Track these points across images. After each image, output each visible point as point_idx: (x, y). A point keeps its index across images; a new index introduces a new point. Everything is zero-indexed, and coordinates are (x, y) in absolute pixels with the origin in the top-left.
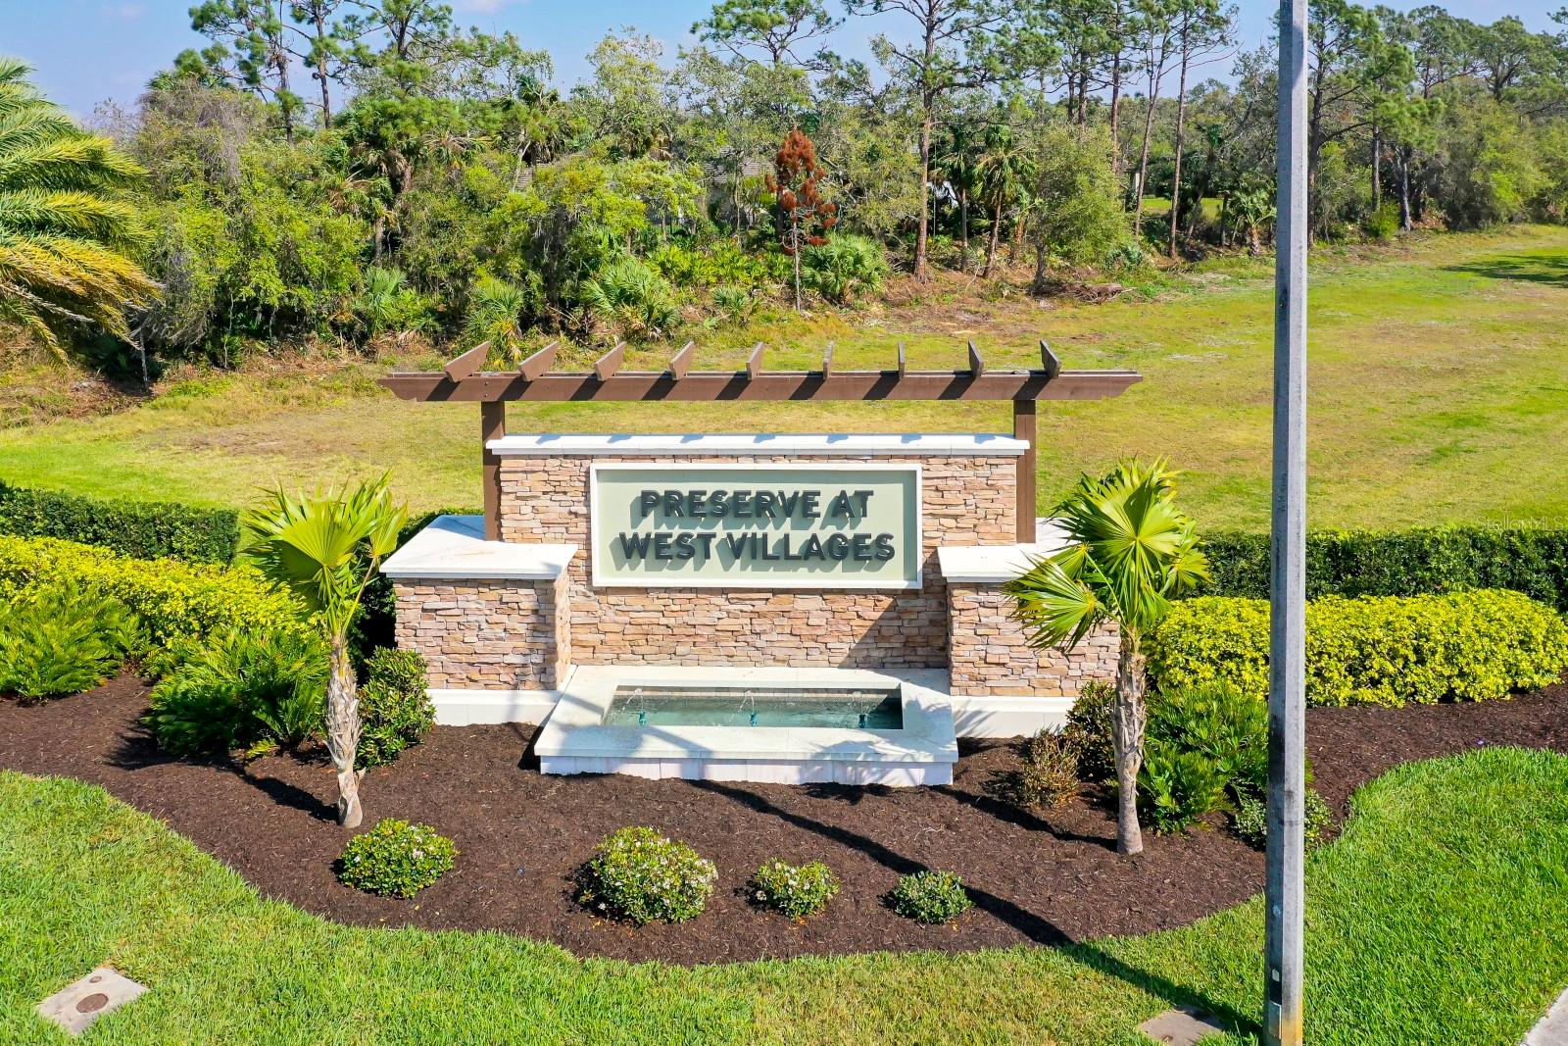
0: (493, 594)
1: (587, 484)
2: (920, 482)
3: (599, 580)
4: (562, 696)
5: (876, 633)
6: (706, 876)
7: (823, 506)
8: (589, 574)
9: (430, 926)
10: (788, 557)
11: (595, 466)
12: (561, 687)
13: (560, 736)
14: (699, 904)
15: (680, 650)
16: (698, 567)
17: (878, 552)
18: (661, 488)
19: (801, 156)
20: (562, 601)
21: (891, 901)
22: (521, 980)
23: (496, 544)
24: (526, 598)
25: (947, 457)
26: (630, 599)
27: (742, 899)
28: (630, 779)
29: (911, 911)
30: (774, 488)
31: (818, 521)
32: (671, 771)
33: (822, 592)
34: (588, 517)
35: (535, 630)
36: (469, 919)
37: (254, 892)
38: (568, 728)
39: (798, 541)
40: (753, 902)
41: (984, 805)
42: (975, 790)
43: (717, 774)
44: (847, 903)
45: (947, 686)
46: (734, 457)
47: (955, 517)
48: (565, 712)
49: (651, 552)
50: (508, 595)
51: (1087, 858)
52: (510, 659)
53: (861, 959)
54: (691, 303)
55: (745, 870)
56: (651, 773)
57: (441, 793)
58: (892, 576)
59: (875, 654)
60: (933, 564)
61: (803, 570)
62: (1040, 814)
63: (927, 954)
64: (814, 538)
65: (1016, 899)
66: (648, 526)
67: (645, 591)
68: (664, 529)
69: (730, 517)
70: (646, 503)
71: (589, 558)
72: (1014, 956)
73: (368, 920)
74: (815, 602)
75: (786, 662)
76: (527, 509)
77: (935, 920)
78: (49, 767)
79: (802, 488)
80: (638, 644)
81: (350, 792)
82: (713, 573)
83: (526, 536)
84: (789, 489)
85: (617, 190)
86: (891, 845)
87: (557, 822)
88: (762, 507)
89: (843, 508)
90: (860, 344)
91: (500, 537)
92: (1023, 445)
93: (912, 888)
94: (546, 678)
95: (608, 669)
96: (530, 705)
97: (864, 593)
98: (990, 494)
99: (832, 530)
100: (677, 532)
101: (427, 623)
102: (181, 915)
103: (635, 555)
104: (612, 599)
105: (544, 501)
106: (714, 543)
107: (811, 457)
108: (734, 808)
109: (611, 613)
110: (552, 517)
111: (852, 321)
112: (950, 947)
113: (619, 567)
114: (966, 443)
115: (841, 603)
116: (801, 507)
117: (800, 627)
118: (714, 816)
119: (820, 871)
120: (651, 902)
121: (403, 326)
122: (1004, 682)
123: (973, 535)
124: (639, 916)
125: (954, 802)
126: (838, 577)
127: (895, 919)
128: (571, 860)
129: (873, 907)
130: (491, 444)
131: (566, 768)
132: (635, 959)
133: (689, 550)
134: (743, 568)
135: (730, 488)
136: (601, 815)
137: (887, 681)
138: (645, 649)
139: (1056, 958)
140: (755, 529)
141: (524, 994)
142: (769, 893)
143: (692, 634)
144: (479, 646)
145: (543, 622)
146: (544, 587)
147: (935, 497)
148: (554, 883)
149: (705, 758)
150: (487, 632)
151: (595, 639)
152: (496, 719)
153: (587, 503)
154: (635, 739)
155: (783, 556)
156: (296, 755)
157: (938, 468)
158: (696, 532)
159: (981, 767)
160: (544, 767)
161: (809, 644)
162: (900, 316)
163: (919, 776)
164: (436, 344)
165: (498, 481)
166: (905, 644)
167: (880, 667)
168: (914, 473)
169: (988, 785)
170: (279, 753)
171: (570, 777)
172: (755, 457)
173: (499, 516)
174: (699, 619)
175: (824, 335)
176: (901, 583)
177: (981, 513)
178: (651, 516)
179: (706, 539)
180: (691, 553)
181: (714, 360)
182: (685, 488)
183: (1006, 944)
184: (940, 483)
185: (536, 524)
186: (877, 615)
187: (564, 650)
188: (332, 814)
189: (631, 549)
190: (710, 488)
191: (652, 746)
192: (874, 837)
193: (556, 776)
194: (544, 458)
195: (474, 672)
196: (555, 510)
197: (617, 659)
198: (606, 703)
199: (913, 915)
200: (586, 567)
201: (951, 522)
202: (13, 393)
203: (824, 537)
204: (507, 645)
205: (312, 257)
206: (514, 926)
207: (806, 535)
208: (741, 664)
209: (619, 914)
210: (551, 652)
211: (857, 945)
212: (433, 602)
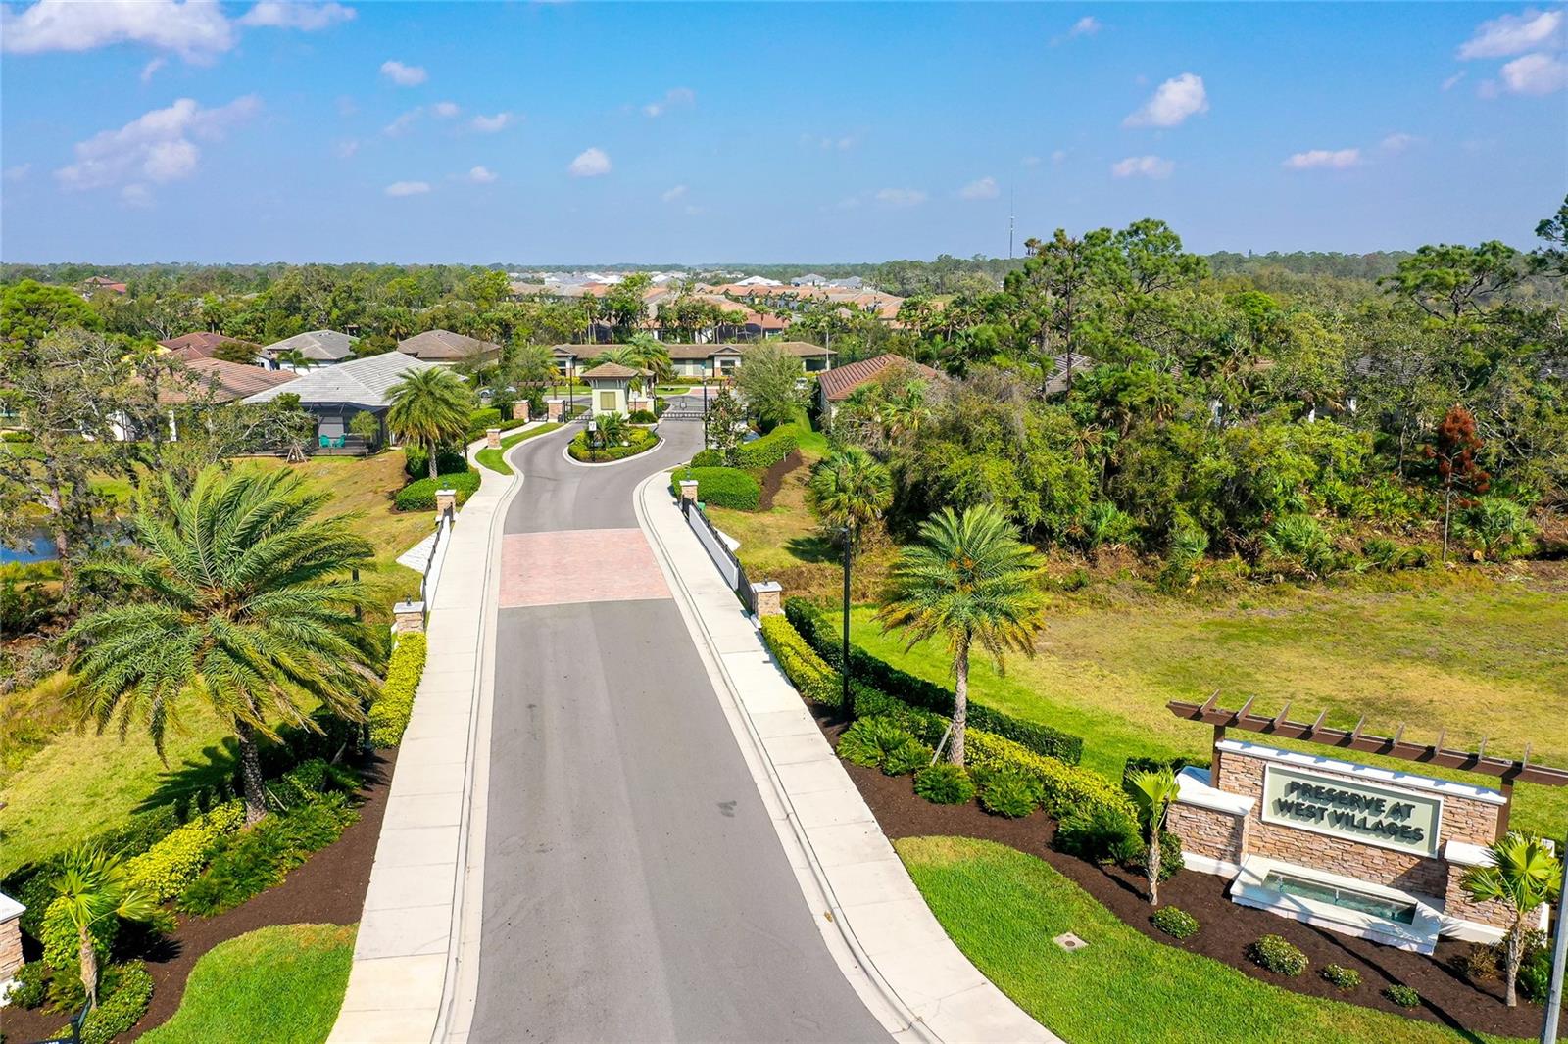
0: (1215, 816)
1: (1264, 772)
2: (1441, 807)
3: (1265, 818)
4: (1243, 869)
5: (1409, 874)
6: (1304, 961)
7: (1387, 807)
8: (1261, 814)
9: (1189, 950)
10: (1365, 828)
11: (1269, 765)
12: (1242, 864)
13: (1241, 887)
14: (1300, 971)
15: (1303, 859)
16: (1316, 822)
17: (1416, 836)
18: (1302, 781)
19: (1461, 431)
20: (1246, 825)
21: (1384, 993)
22: (1226, 978)
23: (1215, 790)
24: (1230, 821)
25: (1459, 798)
26: (1280, 830)
27: (1318, 975)
28: (1274, 914)
29: (1392, 998)
30: (1362, 794)
31: (1383, 814)
32: (1293, 916)
33: (1382, 849)
34: (1263, 788)
35: (1232, 836)
36: (1205, 952)
37: (1119, 920)
38: (1245, 885)
39: (1371, 821)
40: (1323, 977)
41: (1444, 968)
42: (1443, 961)
43: (1314, 922)
44: (1365, 989)
45: (1442, 909)
46: (1342, 774)
47: (1460, 828)
48: (1243, 877)
49: (1293, 811)
50: (1221, 818)
51: (1485, 1002)
52: (1218, 846)
53: (1366, 1010)
54: (1349, 532)
55: (1322, 965)
56: (1284, 914)
57: (1189, 899)
58: (1421, 849)
59: (1408, 884)
60: (1443, 848)
61: (1373, 836)
62: (1473, 979)
63: (1396, 1016)
64: (1380, 822)
65: (1444, 1008)
66: (1293, 798)
67: (1289, 828)
68: (1301, 801)
69: (1336, 803)
70: (1293, 787)
71: (1261, 806)
72: (1435, 1027)
73: (1165, 943)
74: (1378, 853)
75: (1359, 877)
76: (1232, 777)
77: (1402, 1004)
78: (1022, 849)
79: (1376, 796)
80: (1281, 851)
81: (1154, 891)
82: (1324, 827)
83: (1230, 790)
84: (1369, 796)
85: (1295, 450)
86: (1393, 973)
87: (1240, 925)
88: (1354, 801)
89: (1396, 810)
90: (1495, 600)
91: (1218, 788)
92: (1503, 800)
93: (1394, 989)
94: (1235, 859)
95: (1265, 859)
96: (1227, 869)
97: (1406, 854)
98: (1482, 821)
99: (1391, 819)
100: (1307, 804)
101: (1181, 822)
102: (1093, 921)
103: (1285, 811)
104: (1271, 828)
105: (1241, 776)
106: (1326, 813)
107: (1383, 783)
108: (1321, 940)
109: (1269, 834)
110: (1245, 784)
111: (1494, 574)
112: (1407, 1017)
113: (1276, 813)
114: (1470, 792)
115: (1391, 856)
116: (1376, 806)
117: (1368, 862)
118: (1311, 940)
119: (1354, 973)
120: (1280, 966)
121: (1117, 540)
122: (1473, 915)
123: (1469, 839)
124: (1274, 969)
125: (1430, 964)
126: (1391, 843)
127: (1384, 1000)
128: (1246, 941)
129: (1376, 993)
130: (1218, 745)
131: (1243, 902)
132: (1271, 984)
133: (1312, 814)
134: (1341, 828)
135: (1338, 789)
136: (1260, 927)
137: (1411, 899)
138: (1285, 855)
139: (1453, 1033)
140: (1349, 810)
141: (1228, 983)
142: (1330, 975)
143: (1311, 853)
144: (1205, 837)
145: (1236, 833)
146: (1239, 819)
147: (1450, 816)
148: (1239, 949)
149: (1311, 914)
150: (1209, 832)
151: (1261, 844)
152: (1210, 871)
153: (1263, 781)
154: (1277, 896)
155: (1362, 826)
156: (1122, 867)
157: (1453, 802)
158: (1318, 806)
159: (1449, 951)
160: (1234, 900)
161: (1372, 871)
162: (1543, 573)
163: (1415, 948)
164: (1140, 555)
165: (1220, 762)
166: (1425, 883)
167: (1409, 891)
168: (1439, 802)
169: (1451, 960)
170: (1115, 865)
171: (1245, 907)
172: (1353, 777)
173: (1218, 778)
174: (1314, 847)
175: (1464, 587)
176: (1426, 854)
177: (1475, 829)
178: (1295, 793)
179: (1323, 810)
180: (1314, 815)
181: (1360, 603)
182: (1314, 784)
183: (1432, 1022)
184: (1454, 810)
185: (1236, 785)
186: (1410, 866)
187: (1245, 847)
188: (1145, 897)
189: (1283, 807)
190: (1327, 787)
191: (1284, 903)
192: (1384, 967)
193: (1239, 905)
194: (1244, 756)
195: (1202, 848)
196: (1246, 781)
197: (1270, 856)
198: (1264, 878)
199: (1394, 1001)
200: (1259, 811)
201: (1458, 830)
202: (877, 570)
203: (1385, 822)
204: (1219, 840)
205: (1060, 493)
206: (1223, 960)
207: (1377, 819)
208: (1335, 873)
209: (1265, 966)
210: (1239, 848)
211: (1366, 1004)
212: (1185, 813)
